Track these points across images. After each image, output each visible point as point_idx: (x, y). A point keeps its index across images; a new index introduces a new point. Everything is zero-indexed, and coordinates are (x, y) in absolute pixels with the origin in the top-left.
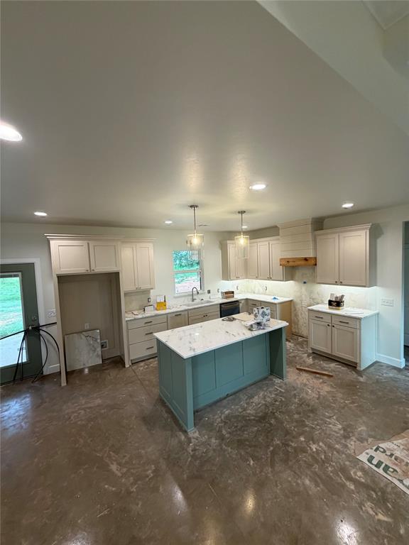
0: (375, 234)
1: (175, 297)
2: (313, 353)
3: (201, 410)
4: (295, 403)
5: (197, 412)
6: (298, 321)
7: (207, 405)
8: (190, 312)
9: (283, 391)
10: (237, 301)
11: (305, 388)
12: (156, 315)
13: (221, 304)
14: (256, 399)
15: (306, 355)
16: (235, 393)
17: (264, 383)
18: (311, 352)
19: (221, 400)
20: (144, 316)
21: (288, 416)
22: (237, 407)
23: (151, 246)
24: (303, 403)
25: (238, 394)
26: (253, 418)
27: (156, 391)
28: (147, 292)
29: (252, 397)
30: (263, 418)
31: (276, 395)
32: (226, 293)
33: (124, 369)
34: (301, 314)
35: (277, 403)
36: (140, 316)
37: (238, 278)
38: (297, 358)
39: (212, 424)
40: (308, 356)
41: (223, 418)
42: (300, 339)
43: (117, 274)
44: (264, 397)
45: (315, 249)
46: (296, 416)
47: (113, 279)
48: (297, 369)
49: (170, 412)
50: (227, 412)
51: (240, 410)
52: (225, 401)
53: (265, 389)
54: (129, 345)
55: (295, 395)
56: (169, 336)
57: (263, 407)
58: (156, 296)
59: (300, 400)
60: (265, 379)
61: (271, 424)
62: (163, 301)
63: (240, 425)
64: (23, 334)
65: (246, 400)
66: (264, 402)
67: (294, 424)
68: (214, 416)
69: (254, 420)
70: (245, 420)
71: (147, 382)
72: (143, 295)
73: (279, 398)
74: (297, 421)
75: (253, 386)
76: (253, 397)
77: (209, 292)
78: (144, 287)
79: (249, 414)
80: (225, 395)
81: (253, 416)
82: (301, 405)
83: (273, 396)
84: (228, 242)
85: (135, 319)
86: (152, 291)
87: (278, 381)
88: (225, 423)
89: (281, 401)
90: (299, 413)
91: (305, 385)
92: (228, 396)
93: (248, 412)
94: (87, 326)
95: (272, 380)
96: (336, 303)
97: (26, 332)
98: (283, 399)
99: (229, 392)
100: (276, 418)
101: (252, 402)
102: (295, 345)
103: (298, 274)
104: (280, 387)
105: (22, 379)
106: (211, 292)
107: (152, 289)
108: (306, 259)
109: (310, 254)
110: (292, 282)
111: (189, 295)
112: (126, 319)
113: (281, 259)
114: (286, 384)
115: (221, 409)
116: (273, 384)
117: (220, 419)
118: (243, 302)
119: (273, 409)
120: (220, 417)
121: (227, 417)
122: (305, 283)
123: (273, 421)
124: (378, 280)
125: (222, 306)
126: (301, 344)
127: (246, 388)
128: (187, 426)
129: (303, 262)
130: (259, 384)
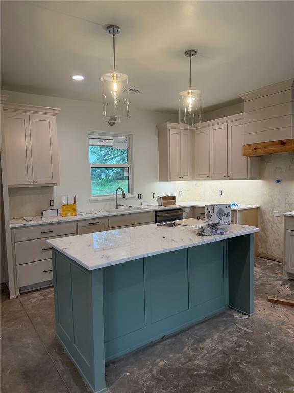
1: (91, 201)
2: (290, 280)
3: (120, 360)
4: (270, 349)
5: (114, 362)
6: (267, 237)
7: (130, 353)
8: (111, 219)
9: (250, 331)
10: (179, 209)
11: (284, 327)
12: (59, 223)
13: (156, 212)
14: (208, 344)
15: (280, 282)
16: (175, 335)
17: (221, 319)
18: (287, 278)
19: (152, 345)
20: (41, 222)
21: (260, 369)
22: (177, 356)
23: (52, 119)
24: (281, 350)
25: (179, 336)
26: (204, 371)
27: (51, 332)
28: (48, 188)
29: (201, 340)
30: (220, 373)
31: (240, 337)
32: (165, 198)
33: (8, 301)
34: (272, 227)
35: (242, 349)
36: (34, 223)
37: (181, 178)
38: (268, 287)
39: (137, 383)
40: (284, 284)
41: (154, 372)
42: (270, 263)
44: (221, 340)
46: (273, 369)
48: (270, 301)
49: (68, 362)
50: (162, 363)
51: (183, 360)
52: (159, 347)
53: (222, 329)
54: (15, 265)
55: (269, 337)
56: (71, 243)
57: (220, 356)
58: (61, 195)
59: (278, 344)
60: (222, 314)
61: (234, 381)
62: (71, 202)
63: (182, 383)
65: (193, 345)
66: (220, 348)
67: (272, 381)
68: (140, 369)
69: (205, 375)
70: (192, 376)
71: (39, 320)
72: (42, 193)
73: (245, 342)
74: (275, 378)
75: (202, 326)
76: (205, 340)
77: (140, 196)
78: (42, 180)
79: (198, 365)
80: (158, 337)
81: (203, 369)
82: (279, 352)
83: (235, 339)
84: (169, 125)
85: (25, 227)
86: (55, 187)
87: (240, 317)
88: (159, 380)
89: (248, 347)
90: (277, 364)
91: (283, 323)
92: (164, 338)
93: (196, 362)
95: (231, 316)
98: (251, 344)
99: (167, 333)
100: (241, 372)
101: (203, 348)
102: (263, 270)
103: (269, 168)
104: (245, 325)
106: (143, 196)
107: (55, 184)
108: (282, 143)
110: (259, 180)
111: (111, 199)
112: (12, 226)
113: (245, 146)
114: (253, 322)
115: (154, 358)
116: (234, 322)
117: (149, 375)
118: (188, 210)
119: (236, 359)
120: (151, 371)
121: (162, 371)
122: (278, 181)
123: (236, 377)
125: (159, 214)
126: (272, 269)
127: (191, 328)
128: (93, 383)
129: (278, 148)
130: (211, 321)
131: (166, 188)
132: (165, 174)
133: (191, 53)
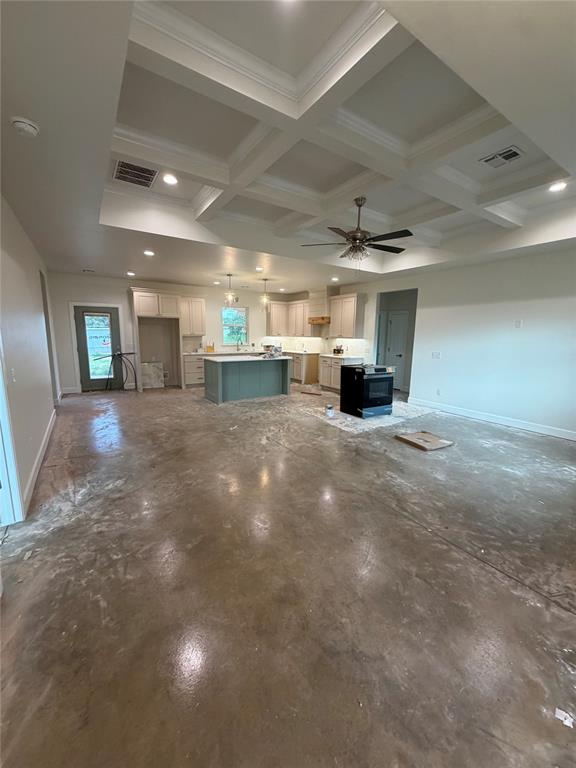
20: (197, 354)
23: (203, 300)
28: (199, 337)
32: (268, 347)
33: (181, 390)
36: (193, 354)
37: (279, 335)
43: (177, 320)
45: (330, 310)
47: (174, 323)
48: (301, 393)
58: (206, 341)
64: (111, 358)
72: (197, 338)
77: (253, 345)
78: (197, 333)
85: (190, 355)
86: (203, 337)
94: (154, 359)
96: (338, 351)
97: (113, 356)
103: (322, 331)
105: (110, 389)
106: (255, 345)
107: (203, 335)
108: (323, 318)
109: (326, 314)
110: (320, 339)
112: (184, 354)
113: (310, 319)
122: (327, 339)
124: (365, 335)
129: (321, 321)
131: (273, 341)
132: (269, 333)
133: (266, 280)
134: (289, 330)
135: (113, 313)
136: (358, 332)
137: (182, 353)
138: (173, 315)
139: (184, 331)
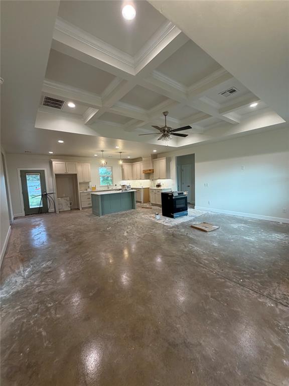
0: (168, 161)
1: (100, 187)
20: (87, 191)
23: (89, 164)
28: (88, 183)
36: (85, 191)
37: (128, 179)
43: (76, 175)
45: (153, 166)
47: (74, 177)
54: (81, 202)
58: (91, 185)
62: (94, 187)
64: (41, 196)
77: (116, 185)
78: (87, 181)
85: (83, 192)
94: (64, 195)
96: (159, 186)
97: (42, 195)
105: (41, 213)
107: (90, 182)
108: (150, 170)
109: (151, 168)
111: (106, 186)
113: (143, 171)
122: (153, 180)
124: (171, 177)
129: (149, 172)
132: (123, 179)
133: (121, 153)
134: (133, 177)
135: (42, 174)
136: (168, 176)
137: (79, 192)
138: (74, 173)
139: (80, 180)
